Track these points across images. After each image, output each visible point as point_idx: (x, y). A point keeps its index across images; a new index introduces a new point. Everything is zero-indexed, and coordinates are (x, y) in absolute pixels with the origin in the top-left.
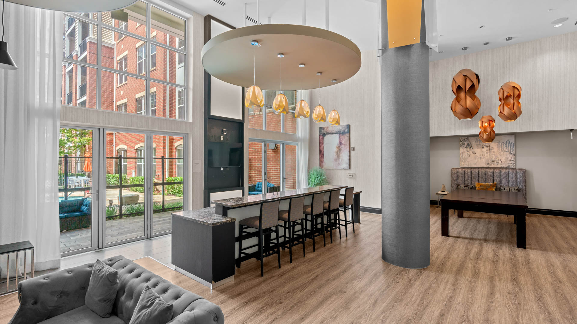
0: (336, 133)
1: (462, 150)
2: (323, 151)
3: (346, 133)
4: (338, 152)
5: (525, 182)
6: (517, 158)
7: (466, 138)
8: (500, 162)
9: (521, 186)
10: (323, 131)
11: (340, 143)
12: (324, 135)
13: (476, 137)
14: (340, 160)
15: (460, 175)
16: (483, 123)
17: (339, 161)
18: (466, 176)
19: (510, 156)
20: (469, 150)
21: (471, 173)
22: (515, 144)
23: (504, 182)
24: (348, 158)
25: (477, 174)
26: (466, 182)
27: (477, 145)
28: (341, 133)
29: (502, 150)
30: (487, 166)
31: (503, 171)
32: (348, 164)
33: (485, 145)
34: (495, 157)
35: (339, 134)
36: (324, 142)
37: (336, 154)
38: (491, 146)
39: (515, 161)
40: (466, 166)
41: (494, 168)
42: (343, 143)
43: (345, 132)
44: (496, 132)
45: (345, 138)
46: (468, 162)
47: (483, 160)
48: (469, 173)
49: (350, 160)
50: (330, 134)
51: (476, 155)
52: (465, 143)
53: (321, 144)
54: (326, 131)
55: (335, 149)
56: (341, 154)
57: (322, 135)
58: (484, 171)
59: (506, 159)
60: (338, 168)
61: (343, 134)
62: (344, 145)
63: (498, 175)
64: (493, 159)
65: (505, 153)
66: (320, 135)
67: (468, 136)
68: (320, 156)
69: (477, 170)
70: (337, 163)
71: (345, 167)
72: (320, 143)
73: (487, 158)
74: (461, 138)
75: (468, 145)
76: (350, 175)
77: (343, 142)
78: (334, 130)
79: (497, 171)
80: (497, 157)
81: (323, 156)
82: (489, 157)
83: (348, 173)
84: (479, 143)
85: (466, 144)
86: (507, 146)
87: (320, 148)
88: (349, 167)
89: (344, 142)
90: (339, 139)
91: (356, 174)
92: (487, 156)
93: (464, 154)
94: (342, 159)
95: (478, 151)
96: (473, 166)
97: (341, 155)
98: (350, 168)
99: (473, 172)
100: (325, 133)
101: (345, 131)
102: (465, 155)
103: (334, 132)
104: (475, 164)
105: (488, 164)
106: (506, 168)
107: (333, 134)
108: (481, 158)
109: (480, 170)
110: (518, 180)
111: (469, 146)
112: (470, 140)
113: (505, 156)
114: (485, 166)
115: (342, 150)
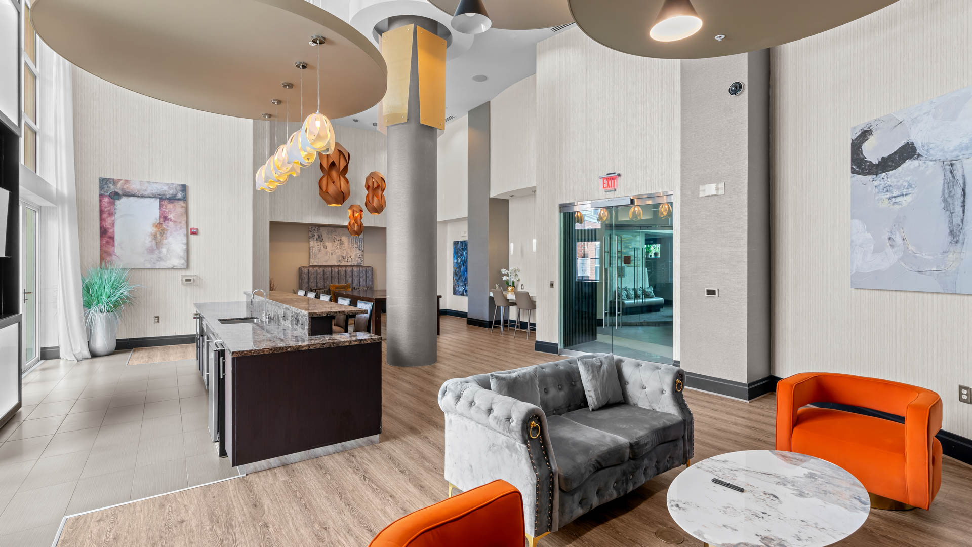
0: (154, 196)
1: (312, 243)
2: (111, 231)
3: (179, 200)
4: (158, 235)
5: (372, 280)
6: (365, 255)
7: (317, 227)
8: (350, 259)
9: (370, 284)
10: (112, 188)
11: (165, 218)
12: (116, 196)
13: (328, 228)
14: (164, 250)
15: (312, 276)
16: (354, 212)
17: (160, 253)
18: (319, 276)
19: (359, 253)
20: (319, 243)
21: (324, 273)
22: (363, 239)
23: (356, 282)
24: (185, 247)
25: (330, 274)
26: (319, 285)
27: (329, 238)
28: (165, 199)
29: (352, 246)
30: (338, 264)
31: (355, 269)
32: (184, 259)
33: (336, 239)
34: (345, 253)
35: (161, 199)
36: (117, 211)
37: (150, 239)
38: (342, 240)
39: (363, 258)
40: (316, 264)
41: (346, 267)
42: (172, 218)
43: (177, 198)
44: (365, 224)
45: (174, 211)
46: (319, 258)
47: (334, 256)
48: (321, 273)
49: (188, 251)
50: (134, 196)
51: (327, 249)
52: (316, 234)
53: (105, 216)
54: (122, 189)
55: (151, 229)
56: (166, 238)
57: (110, 196)
58: (337, 269)
59: (356, 255)
60: (158, 267)
61: (172, 201)
62: (175, 222)
63: (351, 274)
64: (344, 256)
65: (355, 248)
66: (101, 196)
67: (319, 226)
68: (101, 240)
69: (330, 269)
70: (155, 257)
71: (176, 264)
72: (101, 212)
73: (338, 254)
74: (310, 228)
75: (319, 237)
76: (187, 280)
77: (171, 216)
78: (145, 190)
79: (349, 269)
80: (347, 253)
81: (112, 241)
82: (340, 253)
83: (183, 276)
84: (330, 236)
85: (316, 236)
86: (357, 241)
87: (101, 224)
88: (186, 264)
89: (174, 217)
90: (160, 209)
91: (201, 277)
92: (338, 252)
93: (314, 248)
94: (168, 250)
95: (329, 244)
96: (324, 264)
97: (165, 241)
98: (188, 266)
99: (325, 270)
100: (120, 192)
101: (175, 196)
102: (315, 250)
103: (146, 193)
104: (326, 261)
105: (339, 261)
106: (357, 266)
107: (142, 196)
108: (332, 254)
109: (333, 269)
110: (367, 279)
111: (320, 239)
112: (321, 231)
113: (355, 253)
114: (336, 264)
115: (169, 231)
